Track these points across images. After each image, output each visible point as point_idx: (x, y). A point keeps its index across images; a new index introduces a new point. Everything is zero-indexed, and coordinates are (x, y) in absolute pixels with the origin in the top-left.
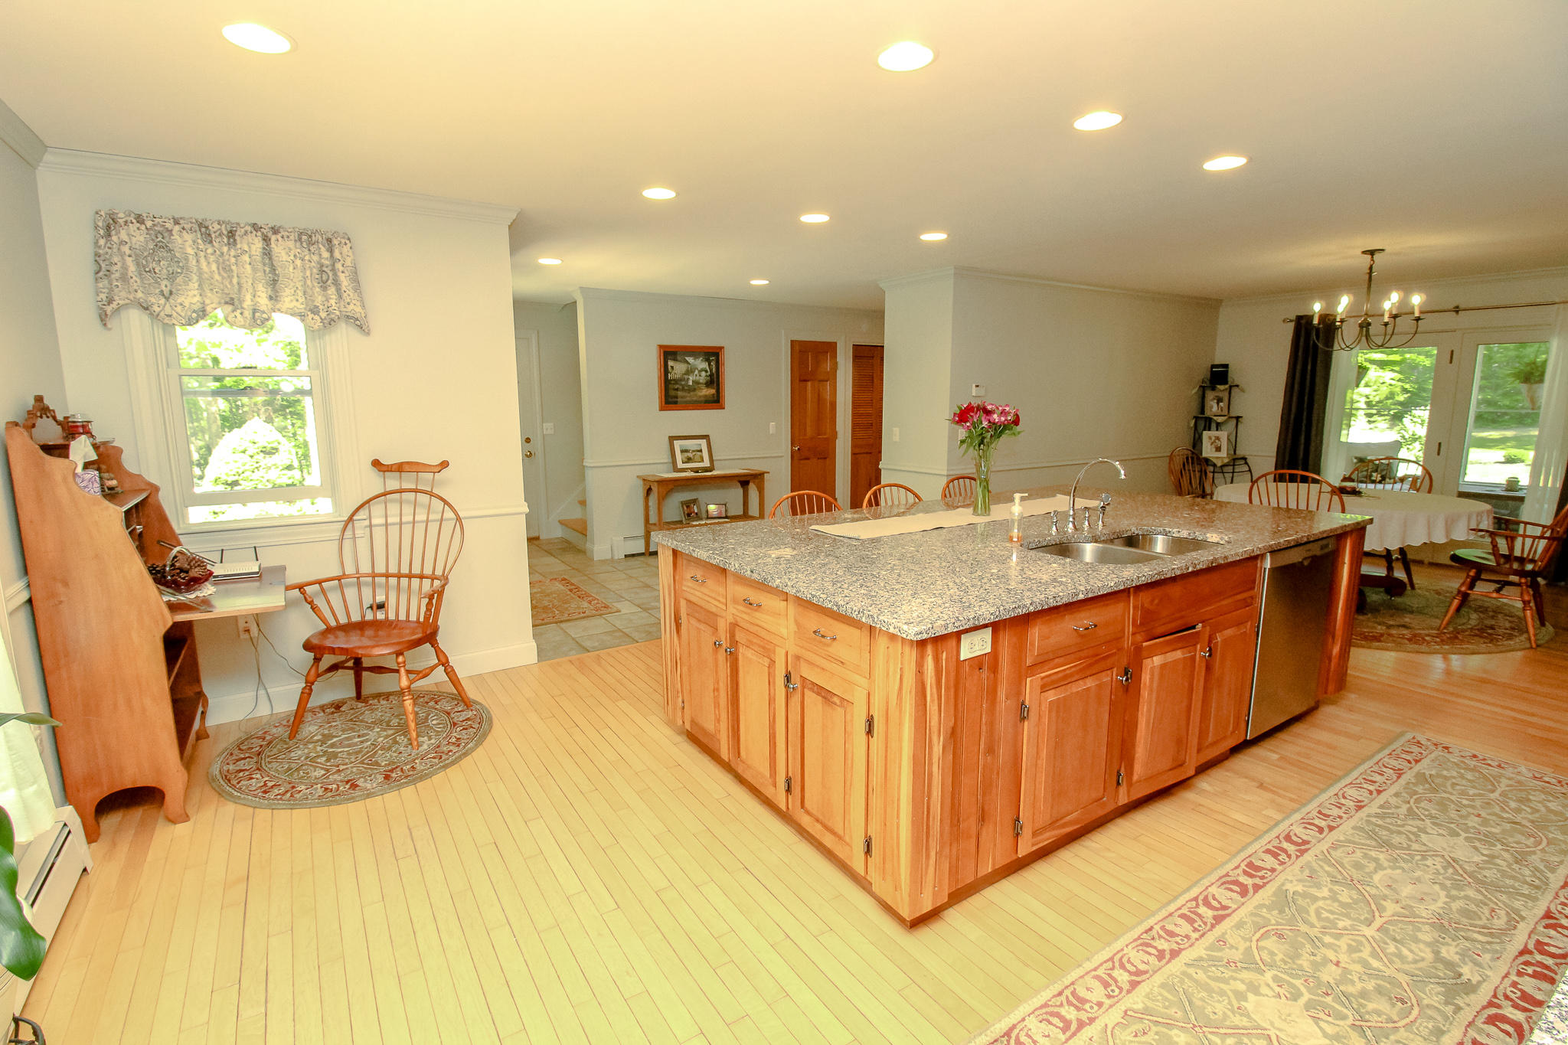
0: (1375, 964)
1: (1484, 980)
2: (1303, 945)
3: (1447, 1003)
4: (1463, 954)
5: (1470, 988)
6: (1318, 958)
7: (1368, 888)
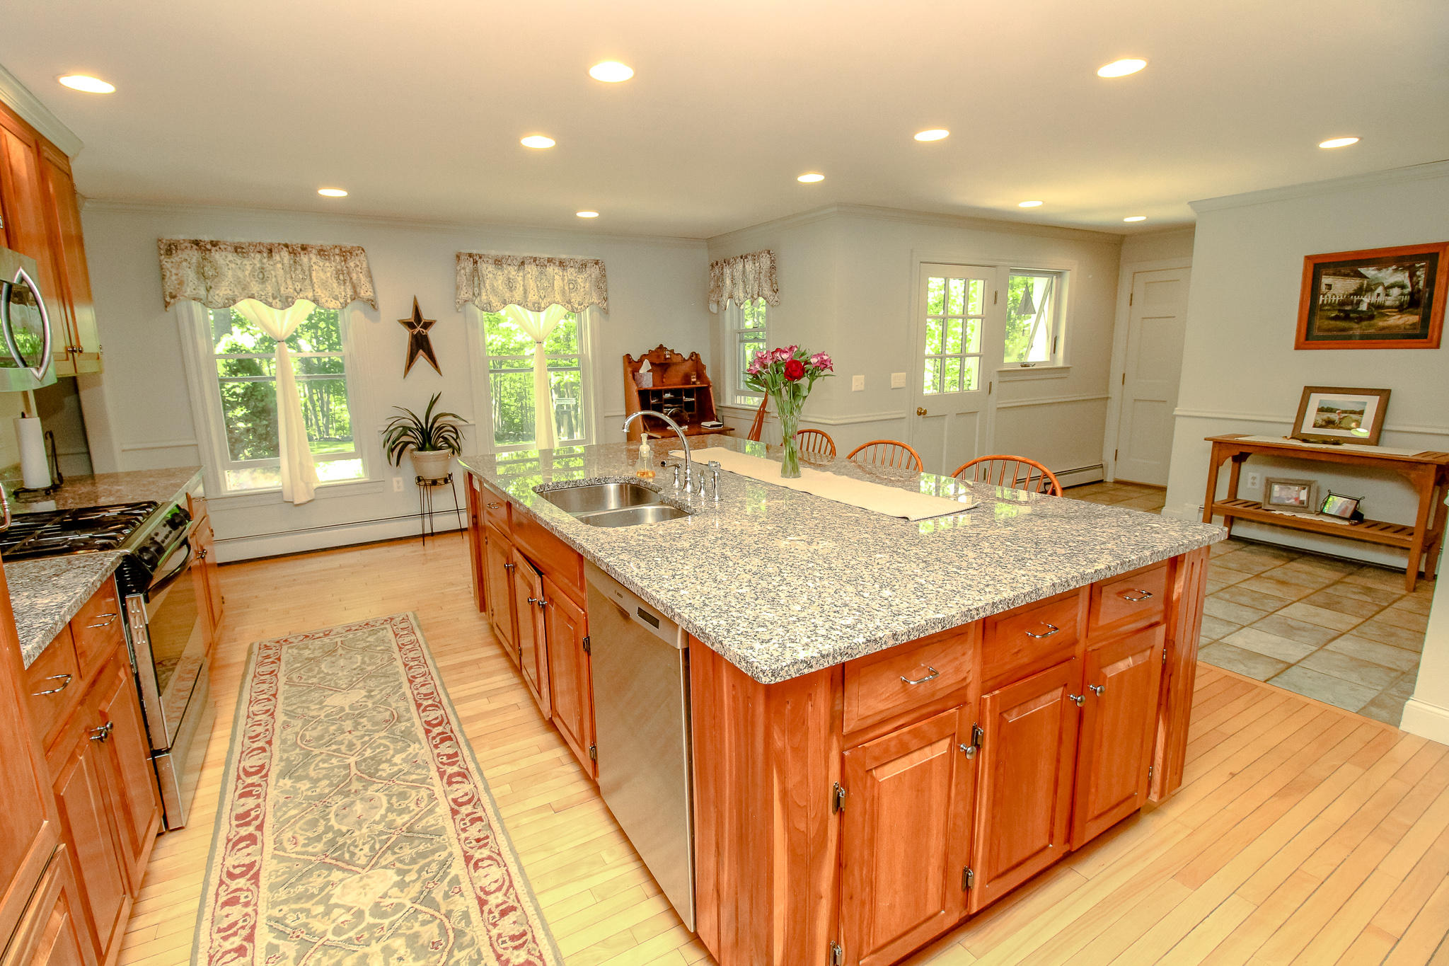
0: (334, 747)
1: (276, 785)
2: (372, 726)
3: (288, 759)
4: (296, 791)
5: (282, 775)
6: (360, 727)
7: (380, 785)
